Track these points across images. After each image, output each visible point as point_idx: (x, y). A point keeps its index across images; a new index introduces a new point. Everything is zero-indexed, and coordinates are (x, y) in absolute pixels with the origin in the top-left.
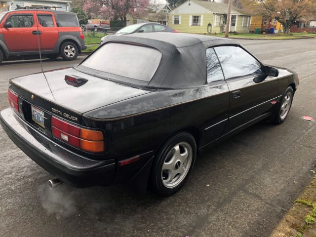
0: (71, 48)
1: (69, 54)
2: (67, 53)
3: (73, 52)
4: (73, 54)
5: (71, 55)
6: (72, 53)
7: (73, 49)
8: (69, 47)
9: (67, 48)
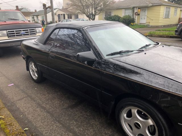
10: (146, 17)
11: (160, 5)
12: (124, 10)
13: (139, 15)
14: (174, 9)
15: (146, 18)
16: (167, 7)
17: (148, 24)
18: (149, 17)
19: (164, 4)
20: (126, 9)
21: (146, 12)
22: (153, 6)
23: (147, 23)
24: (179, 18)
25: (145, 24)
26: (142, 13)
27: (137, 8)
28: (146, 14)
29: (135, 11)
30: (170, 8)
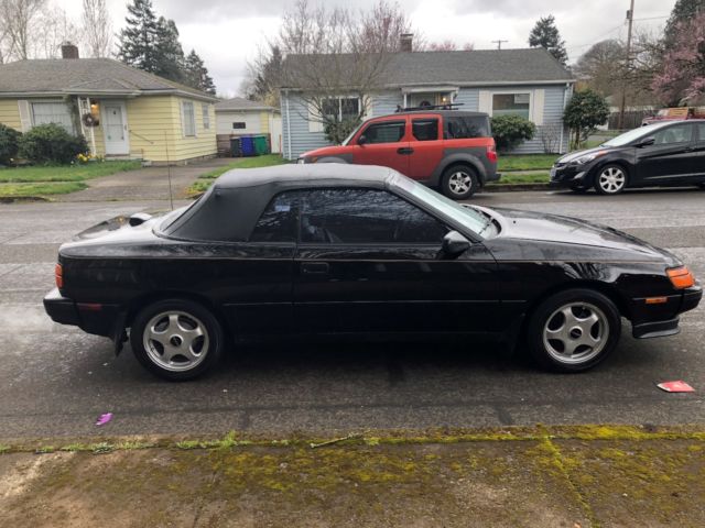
0: (464, 176)
1: (458, 188)
2: (454, 187)
3: (467, 184)
4: (466, 189)
5: (462, 190)
6: (464, 187)
7: (468, 179)
8: (459, 175)
9: (455, 178)
10: (126, 133)
11: (169, 95)
12: (26, 102)
13: (96, 124)
14: (200, 108)
15: (126, 137)
16: (185, 100)
17: (139, 156)
18: (138, 133)
19: (179, 91)
20: (34, 99)
21: (124, 114)
22: (143, 96)
23: (132, 152)
24: (218, 136)
25: (127, 158)
26: (107, 119)
27: (88, 101)
28: (125, 123)
29: (82, 112)
30: (190, 104)
